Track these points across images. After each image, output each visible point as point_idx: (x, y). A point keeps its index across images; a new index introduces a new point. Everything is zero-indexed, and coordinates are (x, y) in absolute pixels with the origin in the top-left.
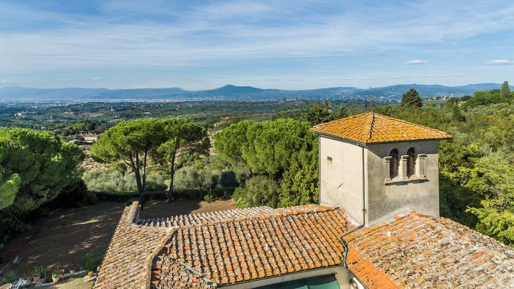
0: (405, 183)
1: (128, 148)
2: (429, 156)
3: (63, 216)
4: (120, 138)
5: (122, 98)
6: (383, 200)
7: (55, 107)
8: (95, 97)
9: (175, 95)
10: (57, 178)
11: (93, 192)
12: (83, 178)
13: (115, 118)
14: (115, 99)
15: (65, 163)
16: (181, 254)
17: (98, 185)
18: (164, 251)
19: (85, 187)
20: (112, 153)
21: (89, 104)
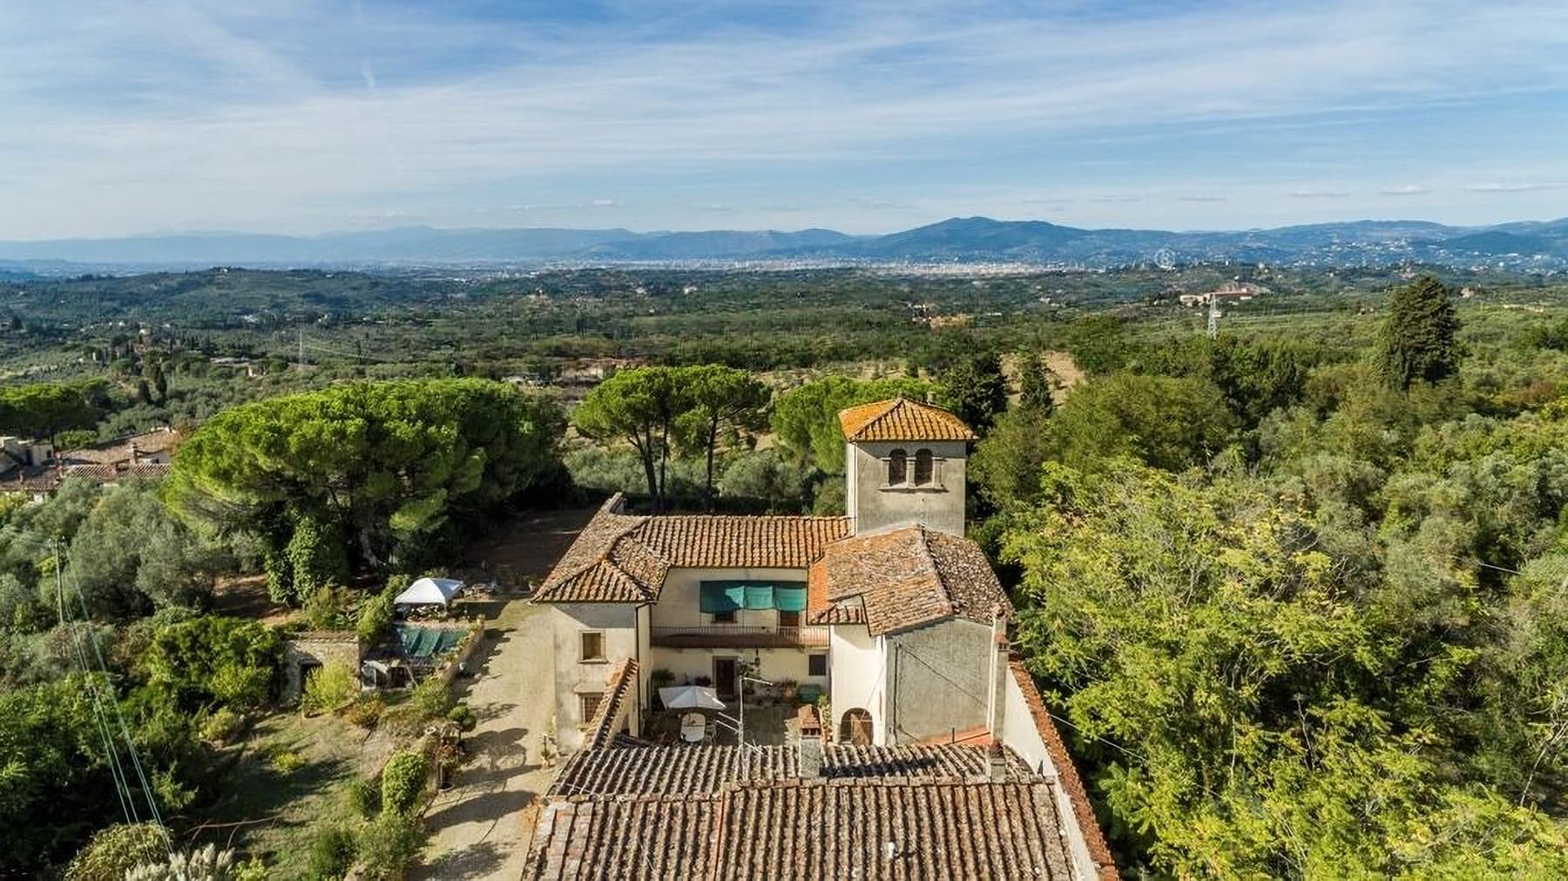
0: (909, 491)
1: (628, 418)
2: (950, 460)
3: (537, 521)
4: (616, 401)
5: (668, 256)
6: (877, 508)
7: (506, 282)
8: (599, 255)
9: (812, 250)
10: (527, 459)
11: (581, 487)
12: (566, 462)
13: (651, 315)
14: (650, 259)
15: (538, 437)
16: (646, 540)
17: (593, 478)
18: (630, 534)
19: (569, 479)
20: (604, 425)
21: (584, 274)
